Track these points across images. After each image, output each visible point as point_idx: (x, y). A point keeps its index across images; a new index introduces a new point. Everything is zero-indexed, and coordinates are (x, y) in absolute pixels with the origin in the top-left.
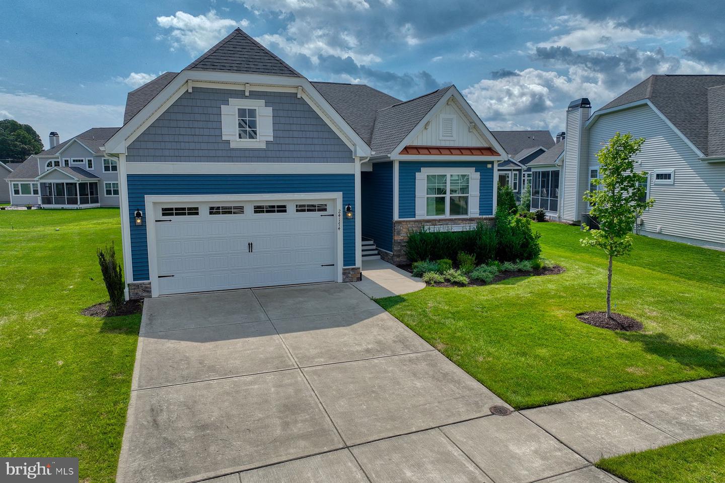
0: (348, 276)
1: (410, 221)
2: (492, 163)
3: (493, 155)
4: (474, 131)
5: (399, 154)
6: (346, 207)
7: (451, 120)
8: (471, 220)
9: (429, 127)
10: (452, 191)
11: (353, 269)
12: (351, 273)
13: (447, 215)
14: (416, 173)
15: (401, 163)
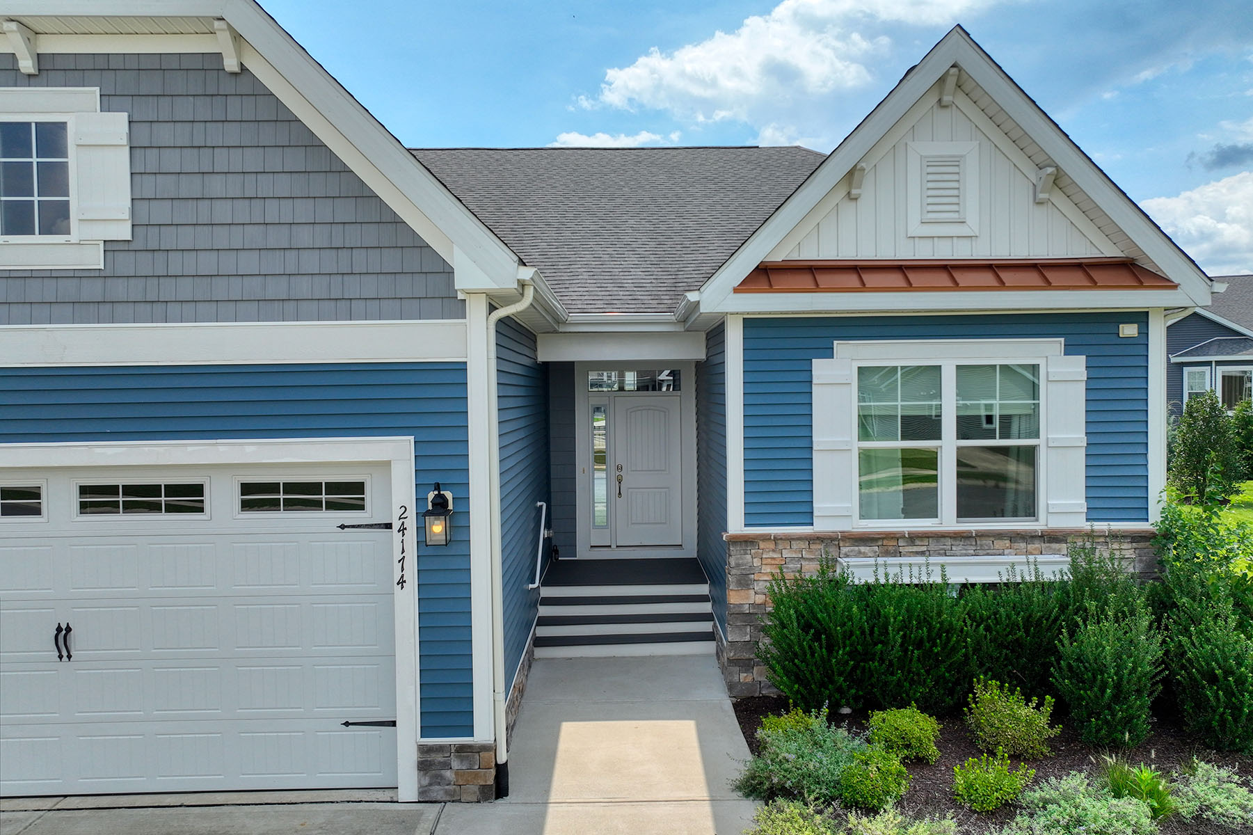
0: (442, 777)
1: (790, 539)
2: (1141, 318)
3: (1141, 285)
4: (1058, 198)
5: (736, 290)
6: (431, 496)
7: (956, 161)
8: (1052, 538)
9: (866, 191)
10: (967, 426)
11: (461, 749)
12: (456, 764)
13: (947, 518)
14: (813, 360)
15: (752, 325)
